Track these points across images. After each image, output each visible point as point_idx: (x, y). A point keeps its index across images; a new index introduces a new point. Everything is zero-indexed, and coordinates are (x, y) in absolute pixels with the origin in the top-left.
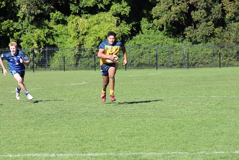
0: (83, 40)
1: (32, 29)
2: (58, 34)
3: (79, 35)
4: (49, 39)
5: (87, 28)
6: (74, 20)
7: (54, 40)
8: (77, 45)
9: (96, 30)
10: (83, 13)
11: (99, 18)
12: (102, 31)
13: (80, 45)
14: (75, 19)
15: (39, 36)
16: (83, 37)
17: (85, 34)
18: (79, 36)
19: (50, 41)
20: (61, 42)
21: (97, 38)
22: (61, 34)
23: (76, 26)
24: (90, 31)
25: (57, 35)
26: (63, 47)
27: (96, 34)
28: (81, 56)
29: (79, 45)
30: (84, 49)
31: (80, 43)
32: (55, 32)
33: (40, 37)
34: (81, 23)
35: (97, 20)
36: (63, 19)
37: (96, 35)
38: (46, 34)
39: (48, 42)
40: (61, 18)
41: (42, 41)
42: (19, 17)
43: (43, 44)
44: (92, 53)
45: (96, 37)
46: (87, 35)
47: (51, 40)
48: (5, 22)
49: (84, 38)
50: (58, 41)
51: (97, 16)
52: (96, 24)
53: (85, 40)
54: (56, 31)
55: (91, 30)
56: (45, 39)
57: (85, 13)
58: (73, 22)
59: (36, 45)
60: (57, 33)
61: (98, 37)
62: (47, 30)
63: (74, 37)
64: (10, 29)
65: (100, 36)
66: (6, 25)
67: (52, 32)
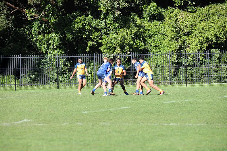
0: (185, 42)
1: (116, 28)
2: (152, 34)
3: (179, 35)
4: (138, 42)
5: (190, 26)
6: (172, 15)
7: (145, 42)
8: (176, 50)
9: (203, 29)
10: (192, 4)
11: (210, 11)
12: (213, 29)
13: (180, 49)
14: (173, 13)
15: (124, 38)
16: (184, 37)
17: (188, 34)
18: (179, 37)
19: (140, 45)
20: (156, 46)
21: (205, 40)
22: (157, 35)
23: (175, 23)
24: (194, 30)
25: (150, 36)
26: (159, 51)
27: (203, 33)
28: (181, 64)
29: (178, 50)
30: (186, 55)
31: (180, 46)
32: (147, 31)
33: (126, 39)
34: (183, 18)
35: (206, 15)
36: (159, 13)
37: (203, 35)
38: (135, 34)
39: (136, 46)
40: (157, 12)
41: (128, 44)
42: (101, 11)
43: (129, 49)
44: (196, 60)
45: (204, 37)
46: (190, 36)
47: (142, 44)
48: (79, 19)
49: (186, 39)
50: (152, 44)
51: (207, 9)
52: (204, 20)
53: (187, 42)
54: (149, 30)
55: (196, 28)
56: (132, 42)
57: (194, 6)
58: (171, 18)
59: (118, 51)
60: (150, 32)
61: (205, 37)
62: (135, 30)
63: (172, 38)
64: (86, 28)
65: (209, 36)
66: (80, 22)
67: (143, 32)
